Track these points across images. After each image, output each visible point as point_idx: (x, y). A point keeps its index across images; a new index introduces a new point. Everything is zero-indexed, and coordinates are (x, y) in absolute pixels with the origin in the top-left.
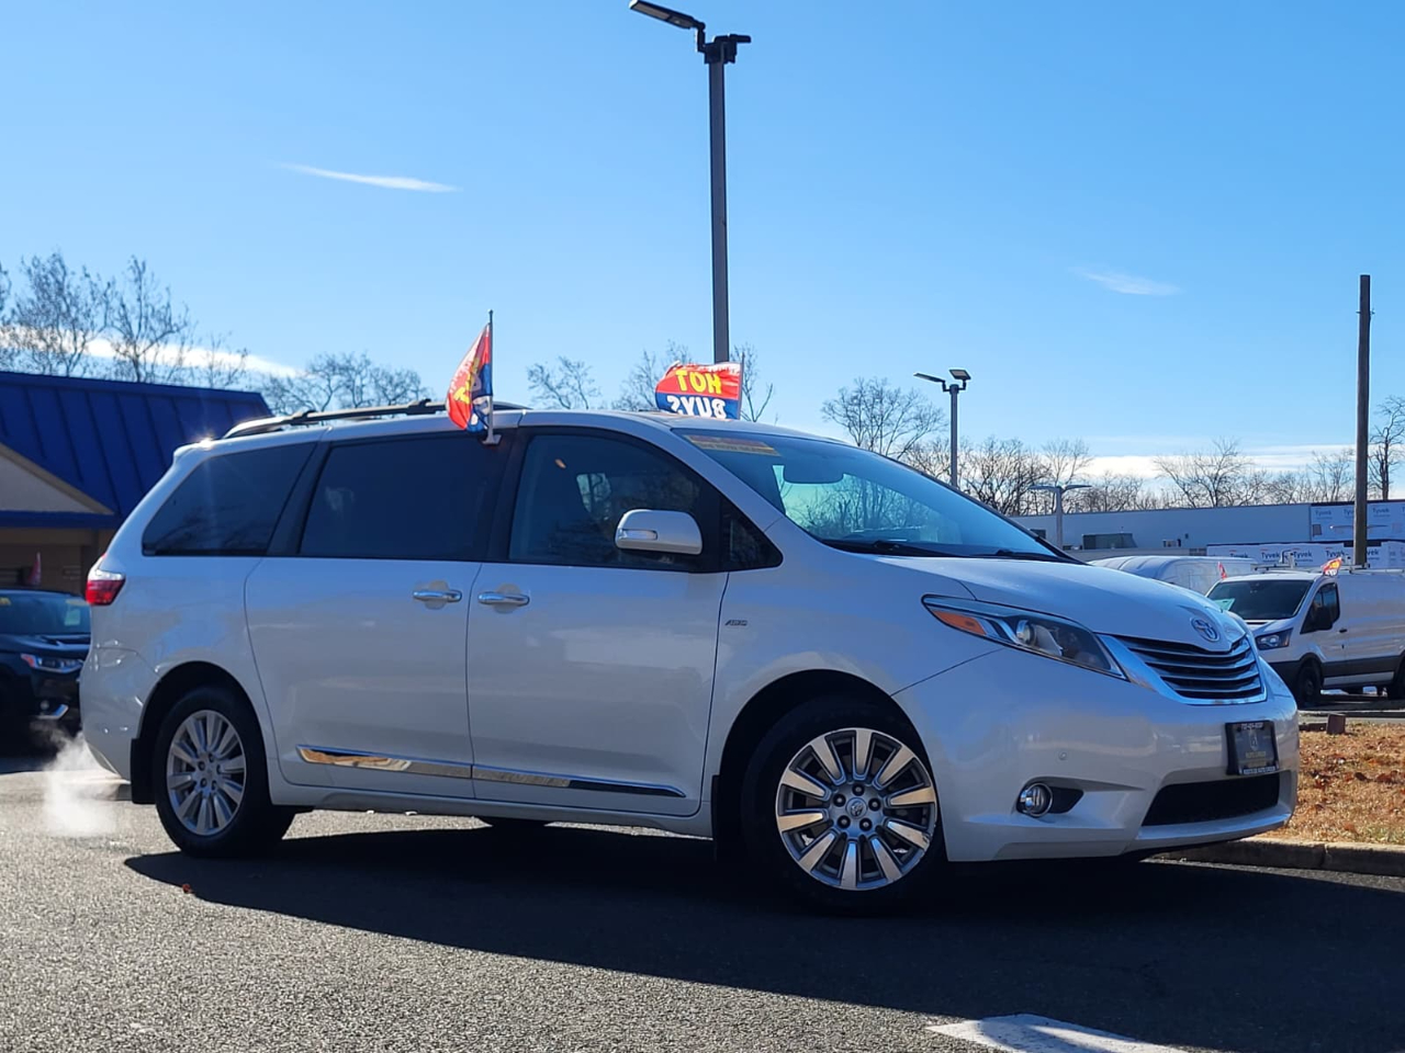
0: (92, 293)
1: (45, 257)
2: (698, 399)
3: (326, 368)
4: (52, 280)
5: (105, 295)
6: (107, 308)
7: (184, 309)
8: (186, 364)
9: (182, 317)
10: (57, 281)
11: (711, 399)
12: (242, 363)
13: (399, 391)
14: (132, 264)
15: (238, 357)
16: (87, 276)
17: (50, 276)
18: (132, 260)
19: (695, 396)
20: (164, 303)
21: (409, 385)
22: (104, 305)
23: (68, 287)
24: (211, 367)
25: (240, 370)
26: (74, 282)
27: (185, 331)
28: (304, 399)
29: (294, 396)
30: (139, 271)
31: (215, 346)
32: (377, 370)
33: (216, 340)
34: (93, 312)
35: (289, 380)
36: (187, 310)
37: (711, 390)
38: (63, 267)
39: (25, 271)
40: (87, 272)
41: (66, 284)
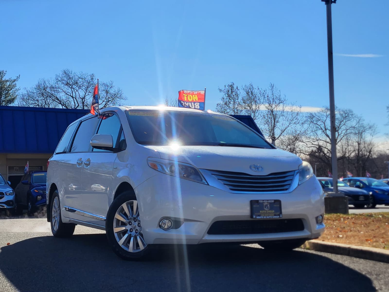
0: (260, 94)
1: (248, 84)
2: (190, 103)
3: (325, 110)
4: (250, 91)
5: (263, 94)
6: (264, 97)
7: (284, 96)
8: (285, 110)
9: (284, 98)
10: (251, 91)
11: (194, 103)
12: (300, 110)
13: (346, 115)
14: (270, 85)
15: (299, 108)
16: (259, 89)
17: (249, 90)
18: (270, 84)
19: (189, 102)
20: (279, 95)
21: (349, 113)
22: (263, 97)
23: (254, 92)
24: (292, 111)
25: (300, 112)
26: (256, 91)
27: (284, 102)
28: (320, 119)
29: (317, 118)
30: (272, 86)
31: (293, 105)
32: (340, 109)
33: (293, 103)
34: (260, 99)
35: (315, 114)
36: (285, 96)
37: (194, 100)
38: (253, 87)
39: (243, 89)
40: (259, 88)
41: (253, 91)
